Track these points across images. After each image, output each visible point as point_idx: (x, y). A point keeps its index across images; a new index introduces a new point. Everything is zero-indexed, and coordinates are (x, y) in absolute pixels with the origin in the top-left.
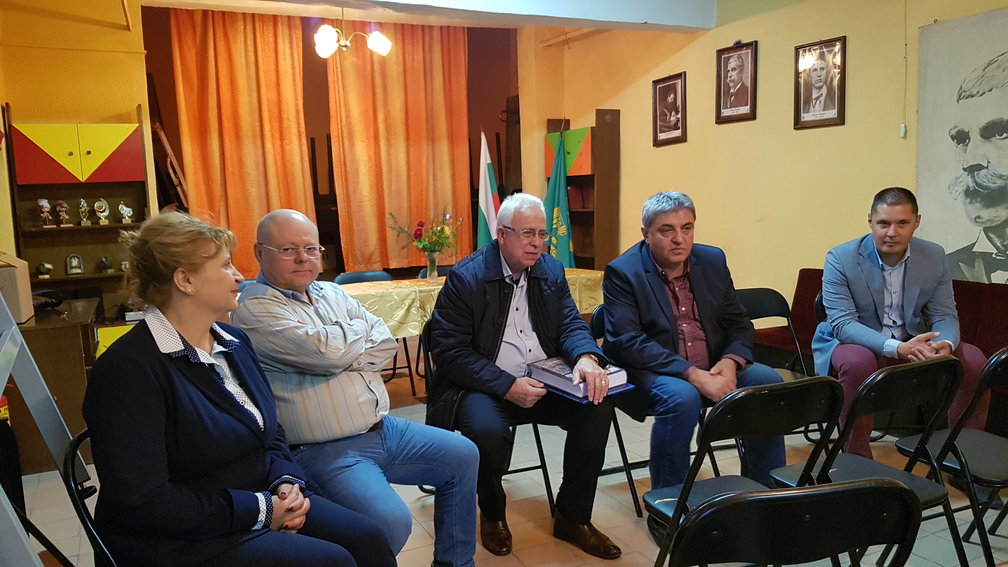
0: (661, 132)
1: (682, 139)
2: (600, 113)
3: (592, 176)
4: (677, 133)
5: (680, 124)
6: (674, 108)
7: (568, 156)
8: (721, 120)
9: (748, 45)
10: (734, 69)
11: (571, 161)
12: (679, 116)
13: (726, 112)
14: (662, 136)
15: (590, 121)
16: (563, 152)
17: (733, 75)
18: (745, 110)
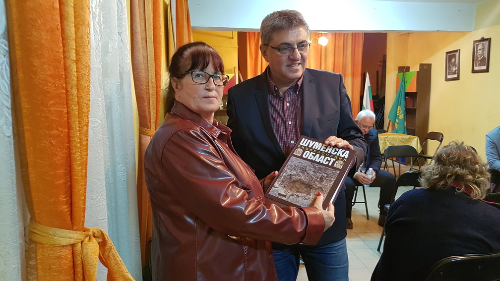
0: (449, 75)
1: (458, 79)
2: (422, 65)
3: (416, 93)
4: (455, 76)
5: (457, 72)
6: (454, 64)
7: (406, 83)
8: (474, 71)
9: (487, 40)
10: (480, 50)
11: (407, 85)
12: (457, 68)
13: (476, 68)
14: (449, 77)
15: (417, 69)
16: (404, 81)
17: (480, 52)
18: (484, 68)
